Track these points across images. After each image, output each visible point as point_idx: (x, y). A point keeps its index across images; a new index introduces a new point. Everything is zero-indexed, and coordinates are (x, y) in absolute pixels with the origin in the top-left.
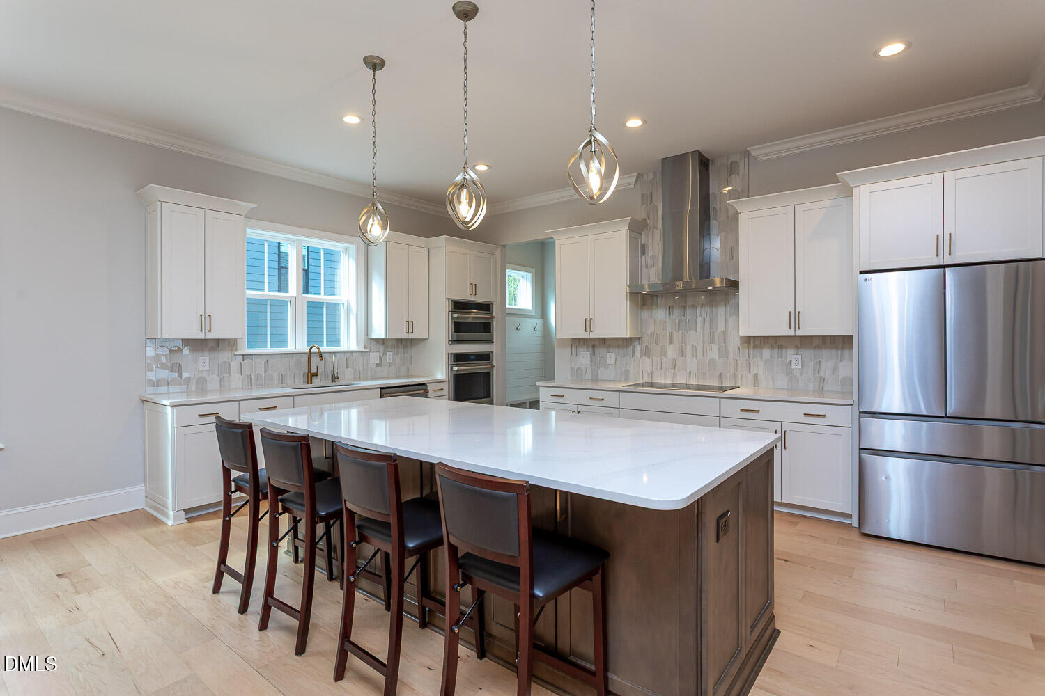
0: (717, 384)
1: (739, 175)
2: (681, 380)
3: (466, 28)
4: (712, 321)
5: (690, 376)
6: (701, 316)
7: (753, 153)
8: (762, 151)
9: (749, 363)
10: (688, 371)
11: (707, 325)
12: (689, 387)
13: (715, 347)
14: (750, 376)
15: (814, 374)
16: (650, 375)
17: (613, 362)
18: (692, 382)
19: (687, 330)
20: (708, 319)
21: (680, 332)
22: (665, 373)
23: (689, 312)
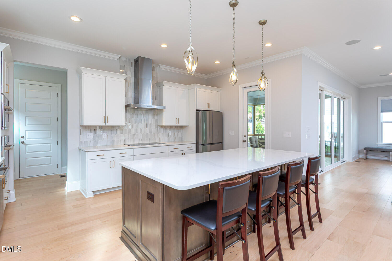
0: (148, 142)
1: (155, 71)
2: (136, 142)
3: (234, 13)
4: (147, 120)
5: (139, 140)
6: (143, 118)
7: (160, 67)
8: (163, 67)
9: (158, 134)
10: (139, 138)
11: (145, 122)
12: (139, 145)
13: (148, 129)
14: (158, 139)
15: (173, 137)
16: (124, 141)
17: (106, 137)
18: (141, 142)
19: (138, 123)
20: (146, 120)
21: (136, 124)
22: (130, 140)
23: (139, 117)
